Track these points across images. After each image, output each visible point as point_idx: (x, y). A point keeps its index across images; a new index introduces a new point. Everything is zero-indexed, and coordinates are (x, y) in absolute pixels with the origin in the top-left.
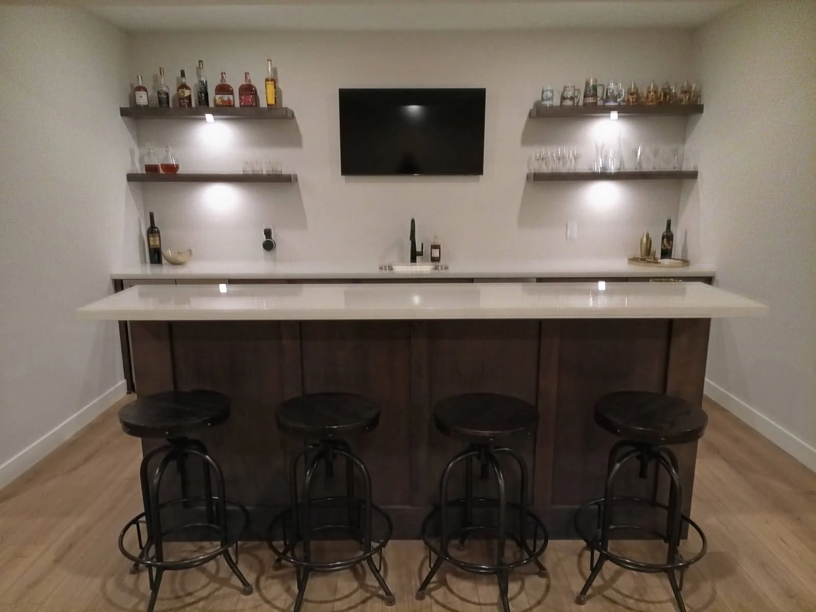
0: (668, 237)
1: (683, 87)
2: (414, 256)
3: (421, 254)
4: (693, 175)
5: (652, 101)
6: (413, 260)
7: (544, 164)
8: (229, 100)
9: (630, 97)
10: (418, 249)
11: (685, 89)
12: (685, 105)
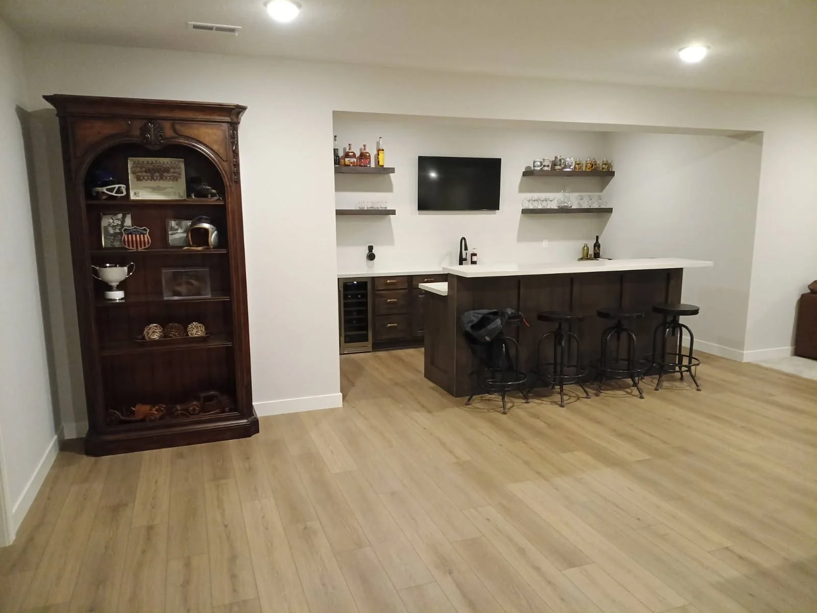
0: (597, 245)
1: (603, 161)
2: (462, 261)
3: (466, 260)
4: (610, 211)
5: (589, 168)
6: (461, 263)
7: (531, 204)
8: (354, 161)
9: (577, 166)
10: (464, 256)
11: (605, 162)
12: (606, 171)
